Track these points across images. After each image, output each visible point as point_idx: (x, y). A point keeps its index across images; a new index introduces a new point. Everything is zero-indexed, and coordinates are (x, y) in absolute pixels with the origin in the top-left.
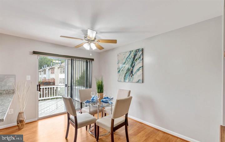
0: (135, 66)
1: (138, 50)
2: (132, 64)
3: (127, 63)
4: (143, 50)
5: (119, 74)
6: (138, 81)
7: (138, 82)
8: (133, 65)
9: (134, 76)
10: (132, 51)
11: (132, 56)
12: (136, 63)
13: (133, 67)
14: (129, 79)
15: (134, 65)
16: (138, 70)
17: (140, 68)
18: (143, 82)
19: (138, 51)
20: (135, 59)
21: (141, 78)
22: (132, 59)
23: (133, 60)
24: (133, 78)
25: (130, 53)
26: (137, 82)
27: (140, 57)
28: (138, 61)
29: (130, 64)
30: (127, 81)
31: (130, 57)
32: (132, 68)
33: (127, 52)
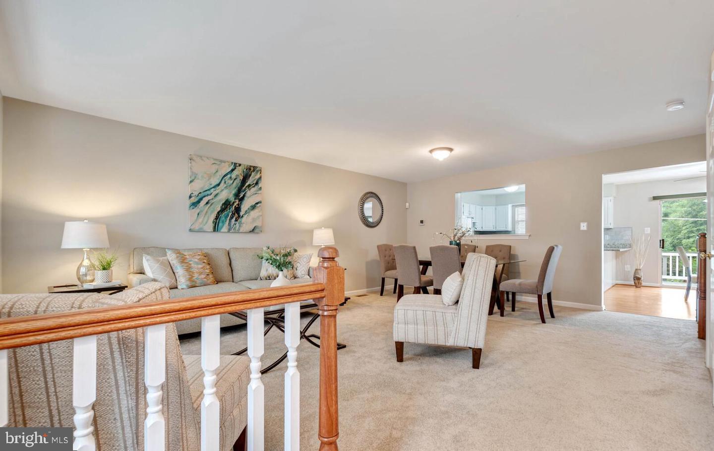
1: (254, 167)
6: (253, 230)
10: (240, 165)
12: (249, 193)
14: (229, 224)
19: (254, 171)
20: (247, 184)
22: (238, 182)
24: (240, 223)
25: (232, 167)
26: (251, 231)
30: (225, 229)
32: (237, 201)
33: (224, 162)
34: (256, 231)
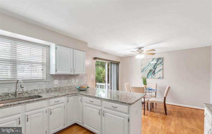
2: (155, 66)
3: (150, 66)
4: (163, 58)
5: (143, 73)
7: (159, 78)
8: (155, 67)
10: (155, 59)
13: (155, 69)
14: (151, 76)
15: (156, 67)
16: (160, 71)
17: (161, 69)
18: (163, 78)
19: (160, 59)
21: (162, 76)
25: (152, 60)
27: (161, 63)
28: (159, 65)
29: (153, 67)
30: (150, 77)
33: (150, 59)
34: (160, 78)
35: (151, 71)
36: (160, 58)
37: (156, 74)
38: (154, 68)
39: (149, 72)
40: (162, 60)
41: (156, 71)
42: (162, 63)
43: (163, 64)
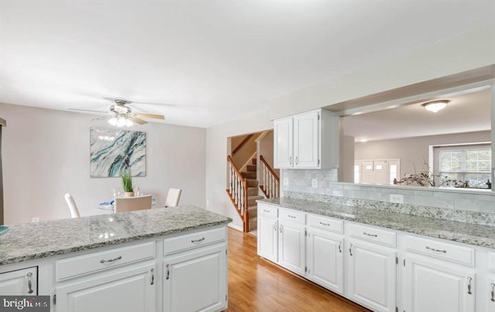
0: (133, 154)
2: (128, 149)
8: (130, 152)
9: (132, 168)
11: (127, 139)
13: (130, 155)
15: (132, 152)
16: (139, 159)
23: (131, 145)
27: (142, 143)
28: (139, 148)
31: (124, 139)
35: (119, 159)
36: (140, 133)
37: (133, 166)
38: (127, 152)
39: (115, 163)
40: (143, 138)
41: (133, 159)
42: (144, 144)
43: (145, 147)
